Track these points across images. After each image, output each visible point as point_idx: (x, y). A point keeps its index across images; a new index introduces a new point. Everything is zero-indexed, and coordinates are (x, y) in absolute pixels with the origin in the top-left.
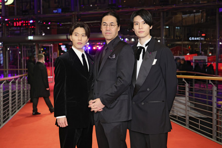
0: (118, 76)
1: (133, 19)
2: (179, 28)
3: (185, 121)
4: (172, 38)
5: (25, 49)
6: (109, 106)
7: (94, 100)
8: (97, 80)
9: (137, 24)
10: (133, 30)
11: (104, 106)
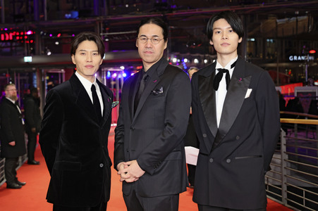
0: (166, 122)
5: (19, 78)
6: (152, 172)
7: (129, 163)
8: (131, 128)
9: (219, 32)
10: (211, 43)
11: (143, 172)
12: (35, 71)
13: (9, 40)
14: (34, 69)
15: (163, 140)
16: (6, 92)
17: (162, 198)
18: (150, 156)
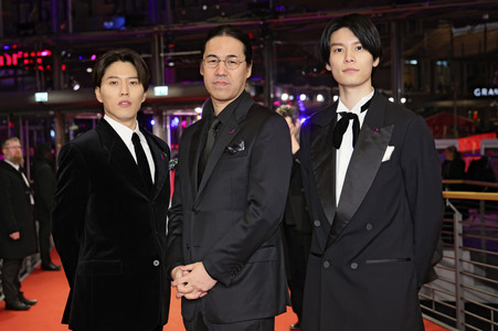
0: (249, 198)
1: (330, 35)
2: (445, 63)
3: (453, 313)
4: (428, 90)
5: (27, 128)
6: (228, 282)
7: (189, 267)
8: (194, 210)
11: (213, 282)
12: (53, 117)
13: (12, 66)
14: (52, 113)
15: (245, 228)
16: (5, 151)
17: (247, 324)
18: (225, 255)
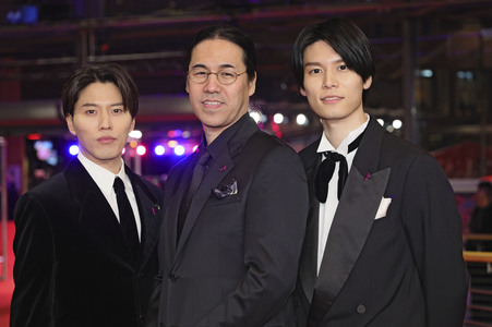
0: (246, 262)
1: (302, 52)
8: (171, 276)
9: (317, 71)
10: (303, 93)
